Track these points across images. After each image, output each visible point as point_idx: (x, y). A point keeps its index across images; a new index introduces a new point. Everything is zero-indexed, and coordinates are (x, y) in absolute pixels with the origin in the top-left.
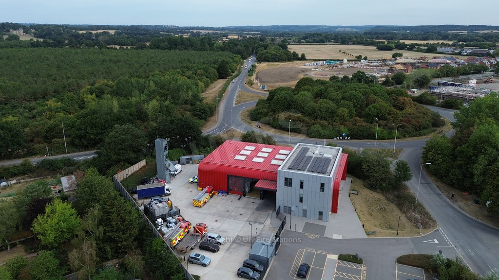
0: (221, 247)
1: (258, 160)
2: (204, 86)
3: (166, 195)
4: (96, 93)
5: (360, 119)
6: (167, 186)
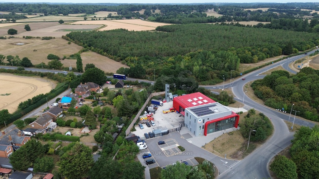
0: (151, 126)
1: (194, 104)
2: (257, 59)
3: (160, 106)
4: (192, 56)
5: (307, 103)
6: (161, 102)
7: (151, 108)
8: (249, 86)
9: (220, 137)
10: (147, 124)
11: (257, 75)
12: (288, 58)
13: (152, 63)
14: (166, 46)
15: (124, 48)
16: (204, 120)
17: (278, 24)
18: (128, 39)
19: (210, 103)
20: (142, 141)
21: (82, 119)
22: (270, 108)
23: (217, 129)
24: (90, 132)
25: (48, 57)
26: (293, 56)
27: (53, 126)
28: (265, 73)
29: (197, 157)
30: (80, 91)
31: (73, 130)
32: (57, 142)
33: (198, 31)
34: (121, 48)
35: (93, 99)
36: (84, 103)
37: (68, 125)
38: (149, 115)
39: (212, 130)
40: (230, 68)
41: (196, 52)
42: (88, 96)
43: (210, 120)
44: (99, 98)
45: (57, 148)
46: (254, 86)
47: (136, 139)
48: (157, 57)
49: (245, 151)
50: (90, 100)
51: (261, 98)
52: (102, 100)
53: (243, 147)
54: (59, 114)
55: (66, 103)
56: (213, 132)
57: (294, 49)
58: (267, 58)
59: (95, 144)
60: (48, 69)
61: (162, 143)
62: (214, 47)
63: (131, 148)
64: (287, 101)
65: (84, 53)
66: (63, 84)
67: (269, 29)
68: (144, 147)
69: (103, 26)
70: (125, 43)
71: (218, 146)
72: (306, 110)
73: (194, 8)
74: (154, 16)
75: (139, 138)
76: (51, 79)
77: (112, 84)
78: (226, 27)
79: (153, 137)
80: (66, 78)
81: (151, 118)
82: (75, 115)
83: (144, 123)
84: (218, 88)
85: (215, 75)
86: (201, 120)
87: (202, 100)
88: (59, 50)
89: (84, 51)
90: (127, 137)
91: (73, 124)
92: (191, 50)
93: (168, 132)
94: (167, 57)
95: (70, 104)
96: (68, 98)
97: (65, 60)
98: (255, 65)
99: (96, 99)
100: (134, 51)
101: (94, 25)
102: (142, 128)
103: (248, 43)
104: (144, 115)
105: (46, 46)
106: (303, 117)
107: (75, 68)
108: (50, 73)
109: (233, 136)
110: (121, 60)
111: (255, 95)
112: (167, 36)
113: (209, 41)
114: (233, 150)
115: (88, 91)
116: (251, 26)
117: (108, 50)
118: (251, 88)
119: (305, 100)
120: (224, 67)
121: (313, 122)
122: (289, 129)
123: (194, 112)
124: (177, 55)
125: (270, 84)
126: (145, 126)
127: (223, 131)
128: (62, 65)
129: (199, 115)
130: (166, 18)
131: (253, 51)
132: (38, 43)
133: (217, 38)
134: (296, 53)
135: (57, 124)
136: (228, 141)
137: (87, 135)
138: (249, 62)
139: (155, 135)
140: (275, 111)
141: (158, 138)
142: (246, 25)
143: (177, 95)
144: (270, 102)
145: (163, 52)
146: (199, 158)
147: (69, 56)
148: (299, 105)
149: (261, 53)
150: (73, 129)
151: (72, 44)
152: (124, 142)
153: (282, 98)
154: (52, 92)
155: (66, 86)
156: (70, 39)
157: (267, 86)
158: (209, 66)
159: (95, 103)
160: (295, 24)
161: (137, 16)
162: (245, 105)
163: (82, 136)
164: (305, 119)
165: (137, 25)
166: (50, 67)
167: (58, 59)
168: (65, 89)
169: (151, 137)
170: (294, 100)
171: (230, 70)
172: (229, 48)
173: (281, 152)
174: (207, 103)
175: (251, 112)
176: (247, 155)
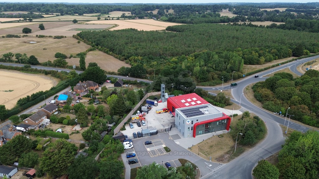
0: (142, 126)
1: (187, 104)
2: (263, 61)
3: (155, 106)
4: (196, 57)
5: (306, 107)
6: (156, 102)
7: (144, 108)
8: (250, 88)
9: (209, 139)
10: (137, 124)
11: (261, 77)
12: (298, 60)
13: (155, 63)
14: (172, 46)
15: (130, 47)
16: (192, 121)
17: (293, 25)
18: (135, 38)
19: (203, 104)
20: (130, 140)
21: (76, 116)
22: (267, 111)
23: (207, 131)
24: (81, 130)
25: (56, 55)
26: (303, 58)
27: (46, 123)
28: (270, 74)
29: (181, 159)
30: (78, 89)
31: (65, 128)
32: (48, 139)
33: (207, 31)
34: (126, 47)
35: (90, 98)
36: (81, 101)
37: (60, 122)
38: (140, 115)
39: (201, 132)
40: (232, 70)
41: (201, 52)
42: (86, 93)
43: (199, 121)
44: (96, 96)
45: (46, 144)
46: (255, 88)
47: (124, 138)
48: (161, 57)
49: (232, 155)
50: (87, 98)
51: (260, 101)
52: (98, 98)
53: (231, 150)
54: (54, 111)
55: (63, 101)
56: (203, 134)
57: (305, 51)
58: (276, 59)
59: (83, 142)
60: (53, 67)
61: (148, 143)
62: (220, 47)
63: (116, 147)
64: (285, 104)
65: (91, 52)
66: (64, 82)
67: (282, 30)
68: (129, 146)
69: (114, 25)
70: (131, 42)
71: (206, 148)
72: (304, 115)
73: (209, 8)
74: (166, 16)
75: (127, 137)
76: (54, 77)
77: (112, 82)
78: (237, 27)
79: (141, 137)
80: (67, 76)
81: (142, 118)
82: (70, 113)
83: (135, 122)
84: (218, 89)
85: (216, 76)
86: (190, 121)
87: (195, 101)
88: (68, 49)
89: (91, 50)
90: (114, 136)
91: (65, 121)
92: (196, 50)
93: (157, 133)
94: (171, 57)
95: (66, 101)
96: (65, 95)
97: (72, 58)
98: (261, 67)
99: (93, 98)
100: (139, 51)
101: (107, 24)
102: (131, 127)
103: (257, 44)
104: (137, 114)
105: (57, 45)
106: (301, 122)
107: (78, 67)
108: (54, 71)
109: (223, 139)
110: (126, 59)
111: (255, 97)
112: (175, 36)
113: (216, 41)
114: (220, 153)
115: (87, 89)
116: (264, 26)
117: (114, 50)
118: (251, 90)
119: (305, 104)
120: (226, 68)
121: (311, 127)
122: (283, 134)
123: (183, 112)
124: (181, 55)
125: (271, 87)
126: (135, 126)
127: (214, 133)
128: (67, 63)
129: (188, 116)
130: (178, 18)
131: (261, 52)
132: (50, 42)
133: (225, 38)
134: (307, 55)
135: (51, 121)
136: (217, 144)
137: (78, 132)
138: (255, 63)
139: (143, 135)
140: (271, 115)
141: (146, 138)
142: (259, 26)
143: (173, 95)
144: (268, 105)
145: (167, 53)
146: (183, 159)
147: (76, 55)
148: (298, 109)
149: (269, 54)
150: (65, 126)
151: (82, 43)
152: (110, 140)
153: (281, 101)
154: (52, 89)
155: (66, 84)
156: (80, 38)
157: (268, 88)
158: (211, 67)
159: (91, 101)
160: (311, 24)
161: (150, 16)
162: (242, 107)
163: (73, 133)
164: (303, 124)
165: (149, 25)
166: (55, 65)
167: (66, 57)
168: (66, 87)
169: (139, 137)
170: (293, 104)
171: (232, 71)
172: (236, 49)
173: (269, 157)
174: (200, 104)
175: (245, 114)
176: (233, 159)
